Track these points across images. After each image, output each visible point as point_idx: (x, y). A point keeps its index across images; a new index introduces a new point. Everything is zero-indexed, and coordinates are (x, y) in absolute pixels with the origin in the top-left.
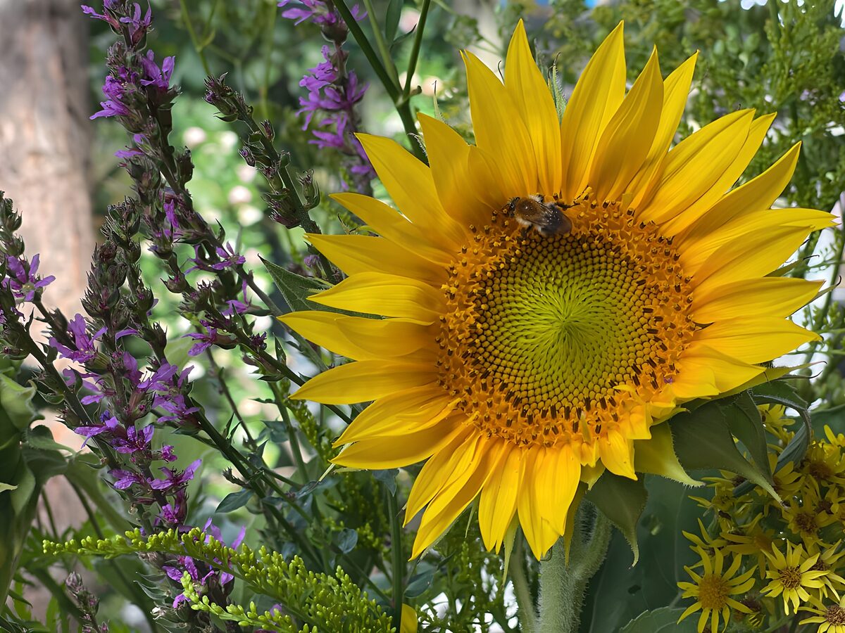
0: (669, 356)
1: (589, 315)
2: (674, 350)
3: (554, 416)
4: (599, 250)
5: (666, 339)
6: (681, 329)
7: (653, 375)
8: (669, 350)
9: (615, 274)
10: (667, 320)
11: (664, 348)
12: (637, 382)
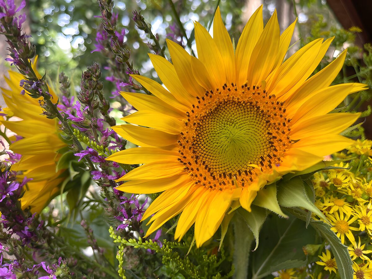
0: (278, 154)
1: (244, 135)
2: (281, 152)
3: (225, 177)
4: (251, 109)
5: (278, 146)
6: (285, 142)
7: (270, 161)
8: (279, 151)
9: (257, 119)
10: (278, 138)
11: (276, 150)
12: (262, 165)
